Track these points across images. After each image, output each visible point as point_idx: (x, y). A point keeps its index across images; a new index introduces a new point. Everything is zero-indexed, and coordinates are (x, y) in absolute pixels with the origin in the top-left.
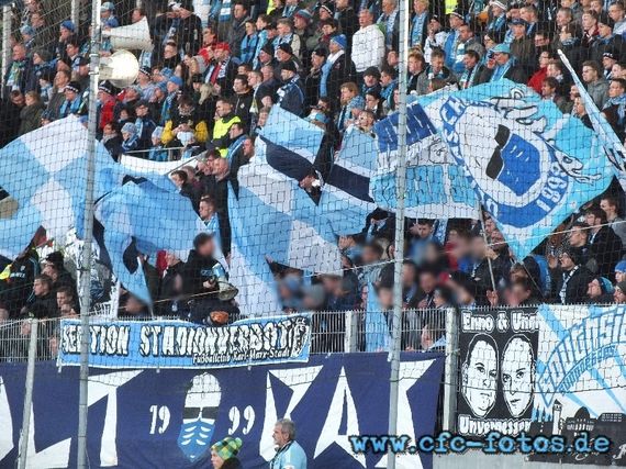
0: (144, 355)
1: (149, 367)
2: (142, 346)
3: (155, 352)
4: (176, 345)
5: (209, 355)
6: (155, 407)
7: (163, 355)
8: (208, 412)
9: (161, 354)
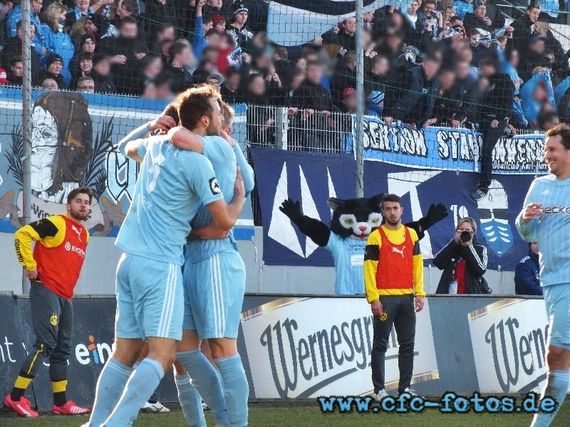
0: (444, 158)
1: (450, 169)
2: (441, 149)
3: (455, 156)
4: (470, 150)
5: (501, 163)
6: (456, 206)
7: (461, 159)
8: (499, 213)
9: (459, 159)
